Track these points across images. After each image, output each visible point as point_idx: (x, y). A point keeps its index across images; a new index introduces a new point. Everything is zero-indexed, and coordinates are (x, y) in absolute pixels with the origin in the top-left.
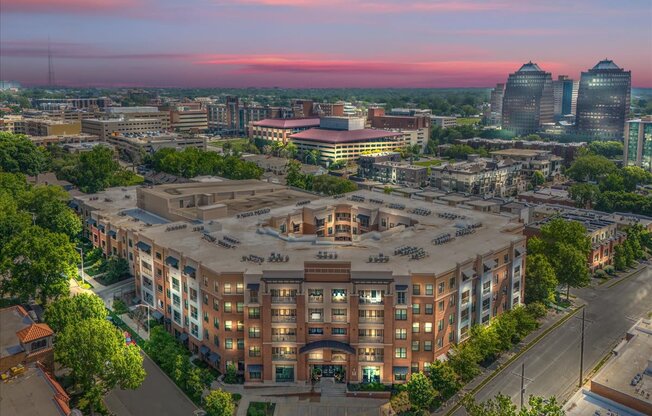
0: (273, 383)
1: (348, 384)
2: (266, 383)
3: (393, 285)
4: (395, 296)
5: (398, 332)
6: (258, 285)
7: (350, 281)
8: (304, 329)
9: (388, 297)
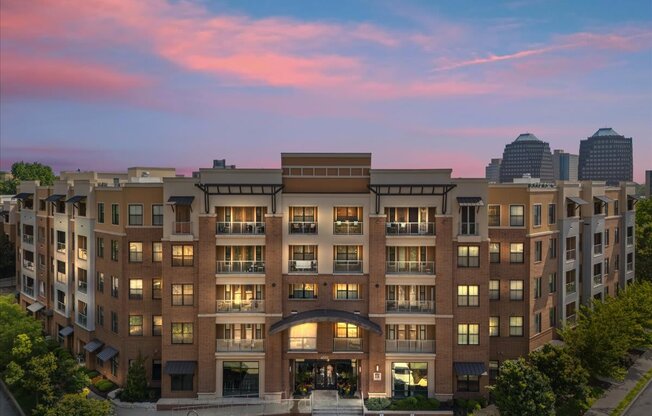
0: (217, 396)
1: (366, 399)
2: (203, 398)
3: (452, 196)
4: (457, 219)
5: (462, 290)
6: (192, 198)
7: (368, 188)
8: (279, 285)
9: (444, 221)
